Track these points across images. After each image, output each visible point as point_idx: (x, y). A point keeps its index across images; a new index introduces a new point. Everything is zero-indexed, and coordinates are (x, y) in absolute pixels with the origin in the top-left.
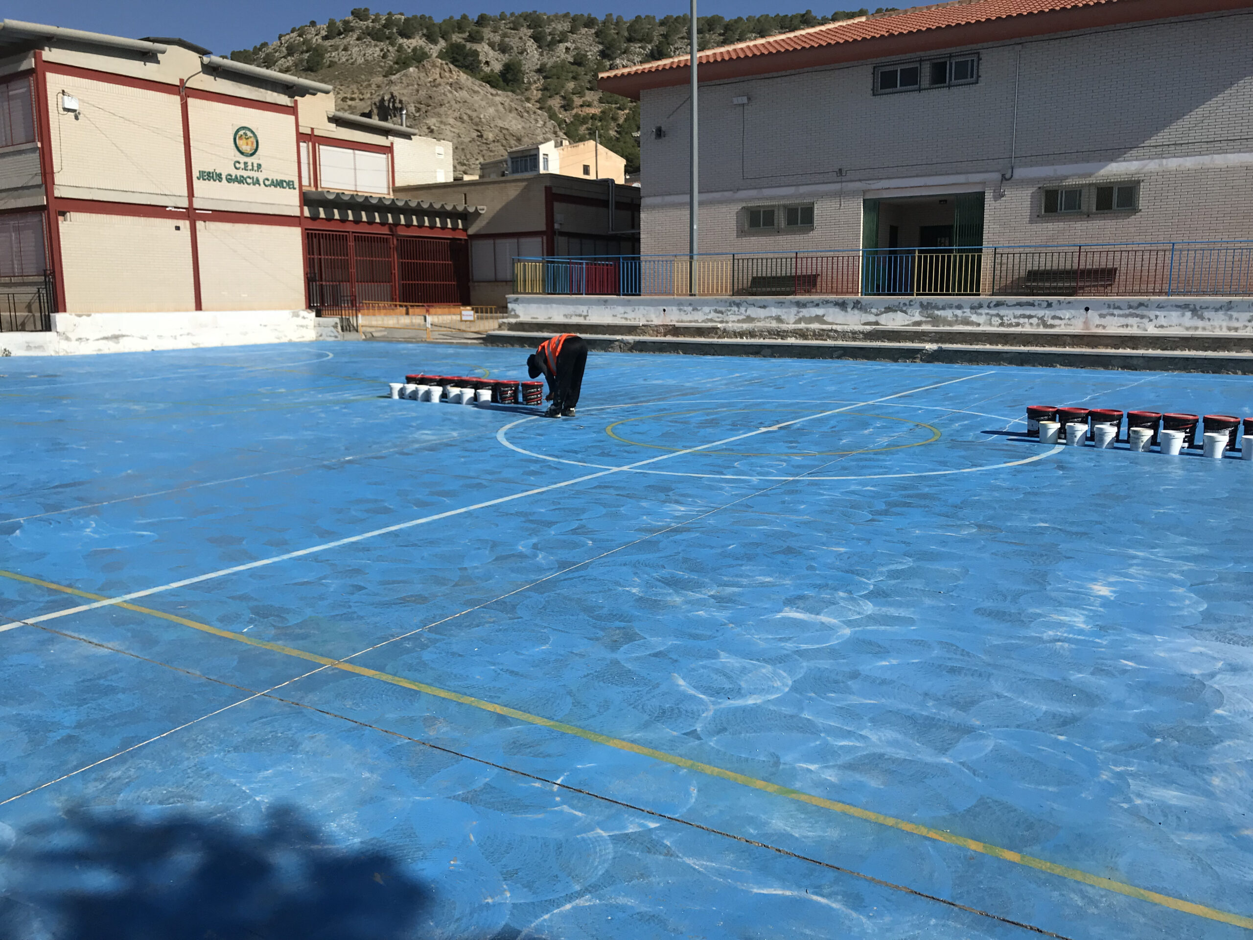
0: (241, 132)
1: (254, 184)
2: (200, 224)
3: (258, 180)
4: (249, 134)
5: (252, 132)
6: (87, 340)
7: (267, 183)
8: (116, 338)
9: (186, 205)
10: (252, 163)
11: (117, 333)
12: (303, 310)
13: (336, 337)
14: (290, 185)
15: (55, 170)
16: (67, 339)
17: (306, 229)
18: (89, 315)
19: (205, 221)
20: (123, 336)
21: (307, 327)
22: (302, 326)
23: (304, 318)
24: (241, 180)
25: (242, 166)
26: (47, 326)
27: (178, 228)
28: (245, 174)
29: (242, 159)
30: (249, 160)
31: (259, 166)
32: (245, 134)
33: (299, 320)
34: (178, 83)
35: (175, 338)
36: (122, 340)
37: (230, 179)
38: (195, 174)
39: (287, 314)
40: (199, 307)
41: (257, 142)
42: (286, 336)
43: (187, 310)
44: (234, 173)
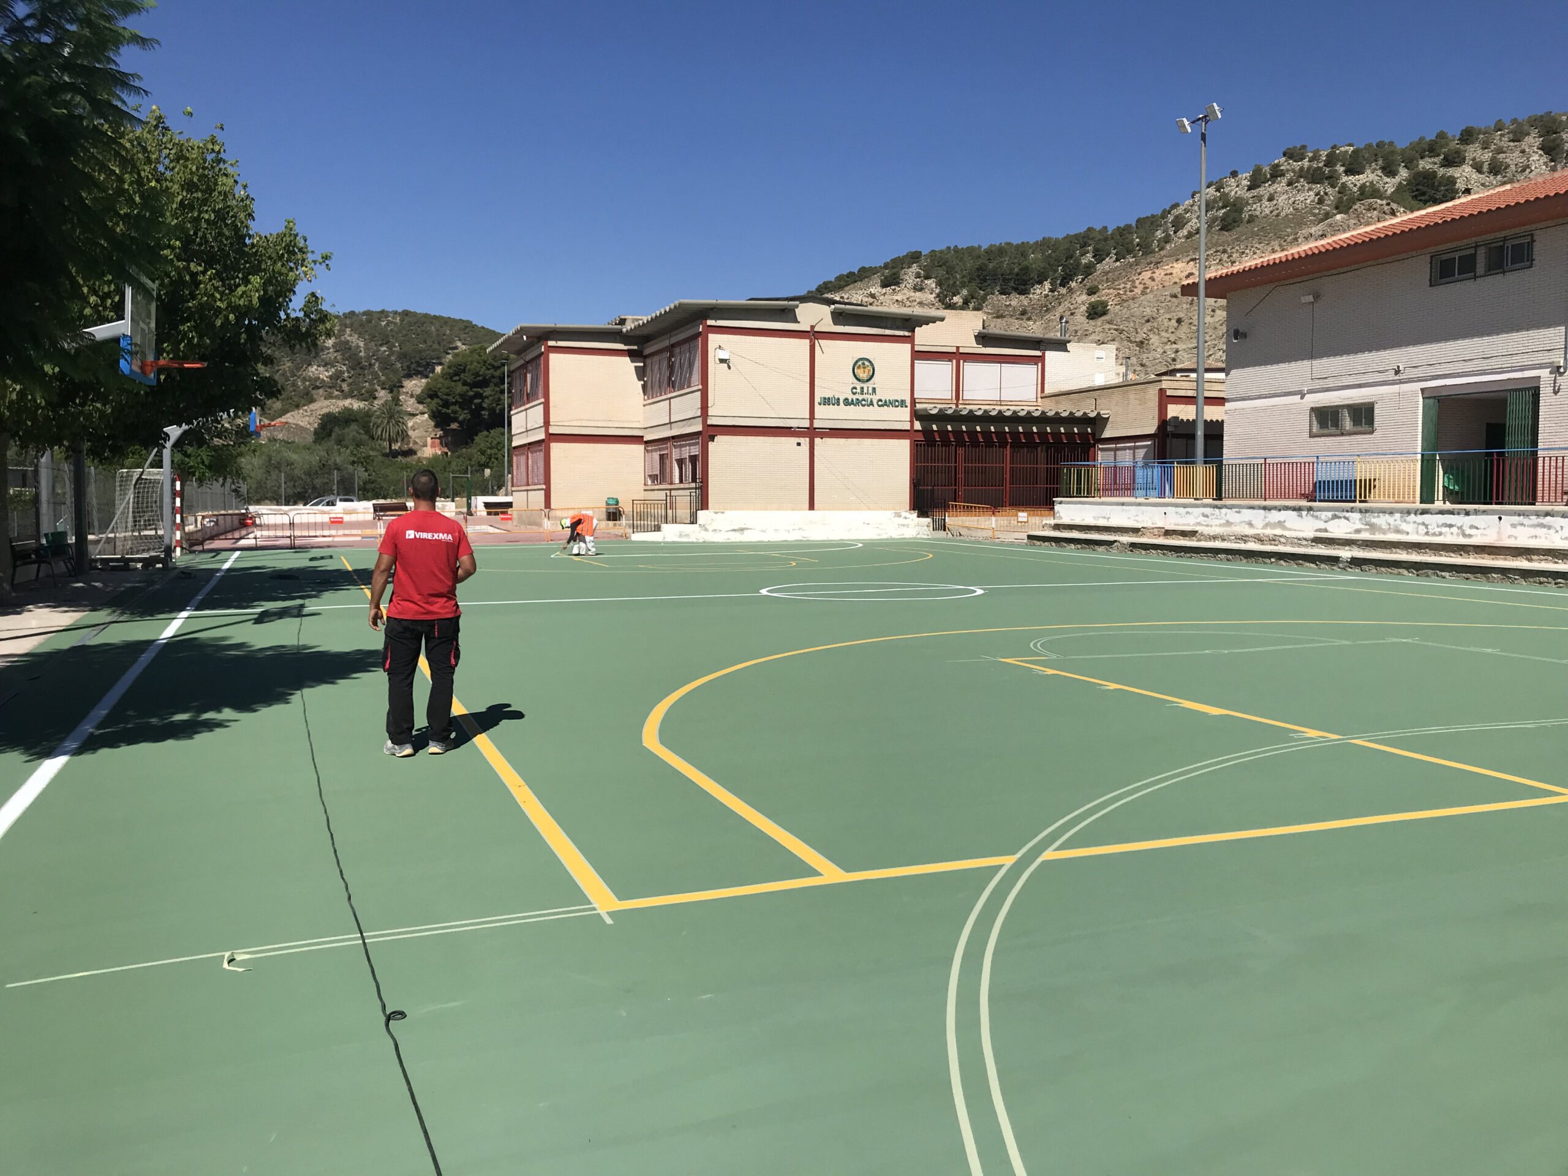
0: (860, 363)
1: (869, 406)
2: (817, 440)
3: (871, 401)
4: (867, 363)
5: (870, 362)
6: (720, 531)
7: (880, 403)
8: (742, 530)
9: (808, 425)
10: (868, 388)
11: (743, 526)
12: (906, 511)
13: (928, 535)
14: (902, 403)
15: (709, 405)
16: (706, 530)
17: (915, 441)
18: (723, 513)
19: (822, 438)
20: (748, 529)
21: (908, 526)
22: (903, 525)
23: (906, 518)
24: (858, 403)
25: (859, 390)
26: (693, 521)
27: (799, 444)
28: (860, 397)
29: (859, 385)
30: (865, 386)
31: (874, 389)
32: (864, 364)
33: (901, 521)
34: (809, 329)
35: (789, 531)
36: (746, 532)
37: (847, 402)
38: (817, 400)
39: (890, 514)
40: (812, 507)
41: (874, 370)
42: (886, 534)
43: (801, 510)
44: (850, 397)
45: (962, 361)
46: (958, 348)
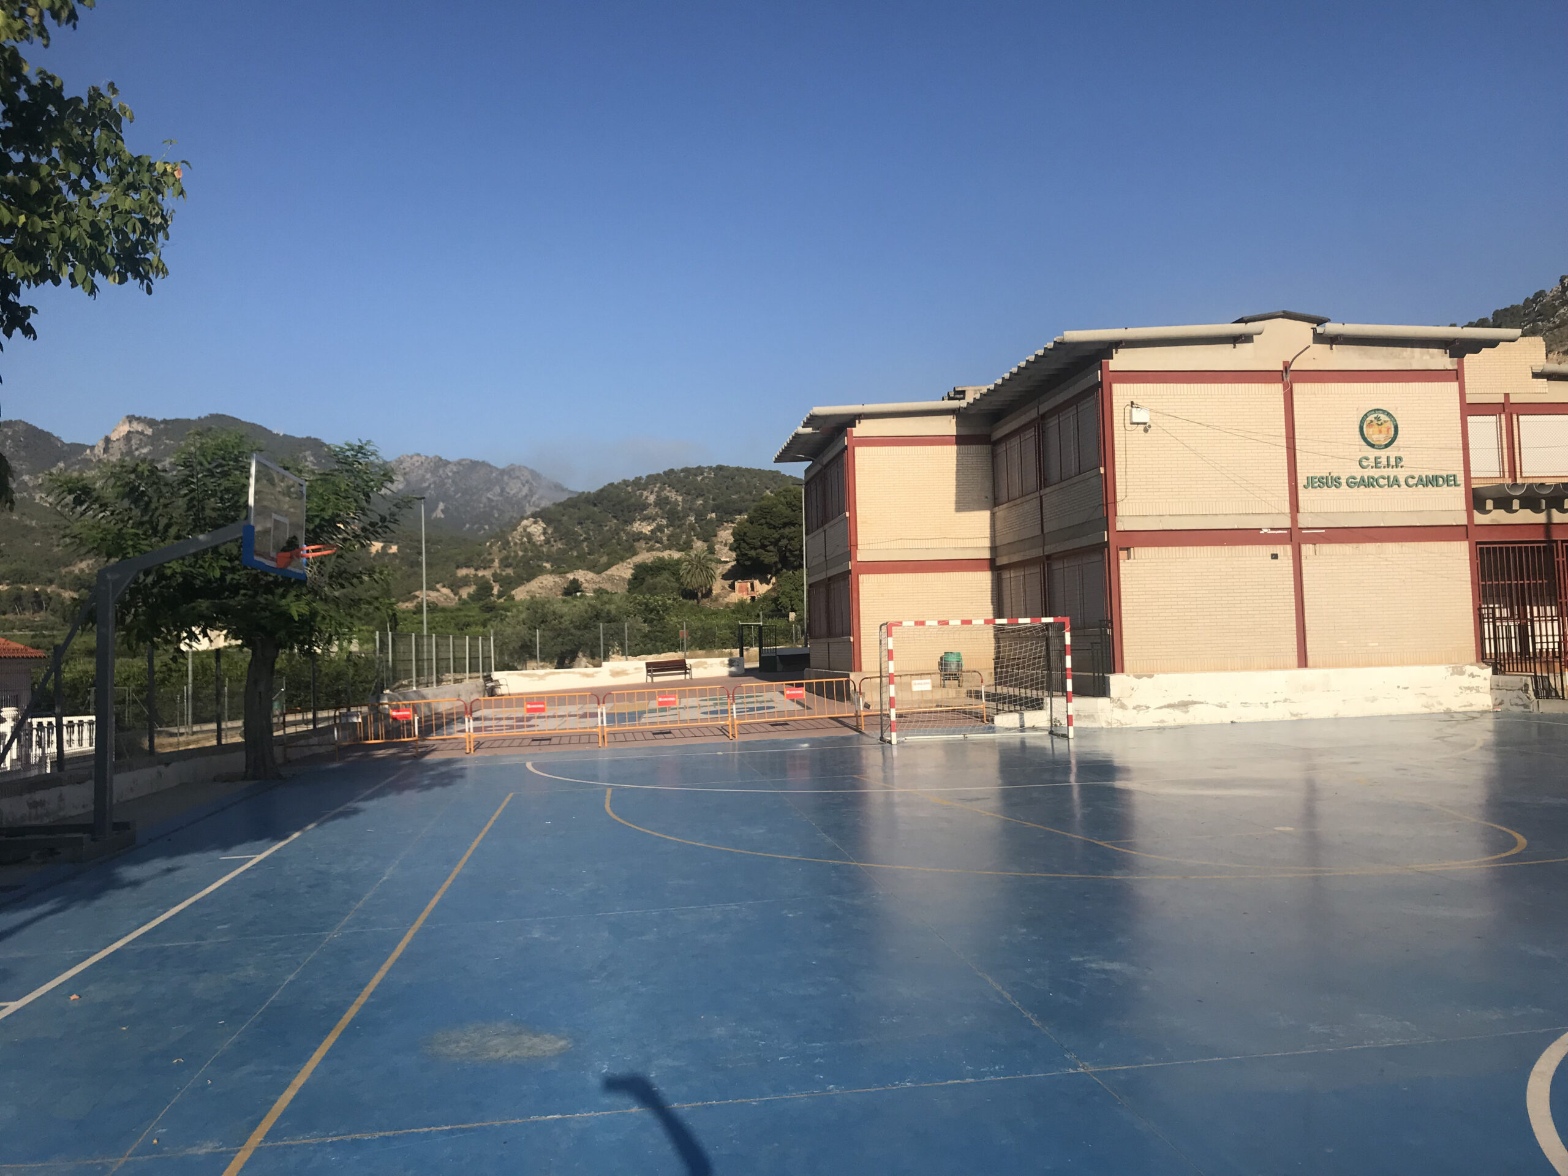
0: (1371, 417)
1: (1390, 486)
2: (1307, 549)
3: (1396, 480)
4: (1383, 417)
5: (1388, 414)
6: (1148, 708)
7: (1411, 482)
8: (1184, 705)
9: (1288, 525)
10: (1388, 458)
11: (1187, 699)
12: (1472, 664)
13: (1526, 706)
14: (1450, 480)
15: (1118, 498)
16: (1123, 707)
17: (1478, 543)
18: (1151, 676)
19: (1315, 544)
20: (1195, 703)
21: (1478, 690)
22: (1469, 688)
23: (1472, 675)
24: (1369, 483)
25: (1372, 462)
26: (1102, 690)
27: (1275, 556)
28: (1375, 473)
29: (1372, 453)
30: (1383, 454)
31: (1399, 459)
32: (1378, 419)
33: (1465, 681)
34: (1281, 368)
35: (1266, 705)
36: (1191, 708)
37: (1352, 483)
38: (1302, 481)
39: (1442, 671)
40: (1303, 661)
41: (1396, 428)
42: (1440, 704)
43: (1285, 668)
44: (1359, 473)
45: (1515, 417)
46: (1507, 395)
